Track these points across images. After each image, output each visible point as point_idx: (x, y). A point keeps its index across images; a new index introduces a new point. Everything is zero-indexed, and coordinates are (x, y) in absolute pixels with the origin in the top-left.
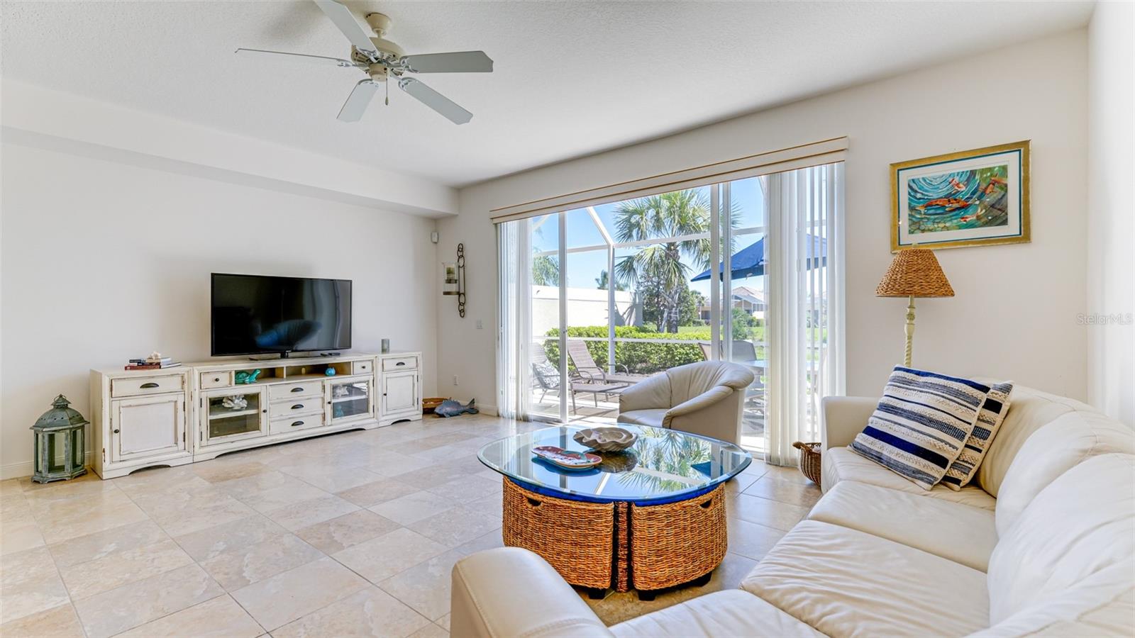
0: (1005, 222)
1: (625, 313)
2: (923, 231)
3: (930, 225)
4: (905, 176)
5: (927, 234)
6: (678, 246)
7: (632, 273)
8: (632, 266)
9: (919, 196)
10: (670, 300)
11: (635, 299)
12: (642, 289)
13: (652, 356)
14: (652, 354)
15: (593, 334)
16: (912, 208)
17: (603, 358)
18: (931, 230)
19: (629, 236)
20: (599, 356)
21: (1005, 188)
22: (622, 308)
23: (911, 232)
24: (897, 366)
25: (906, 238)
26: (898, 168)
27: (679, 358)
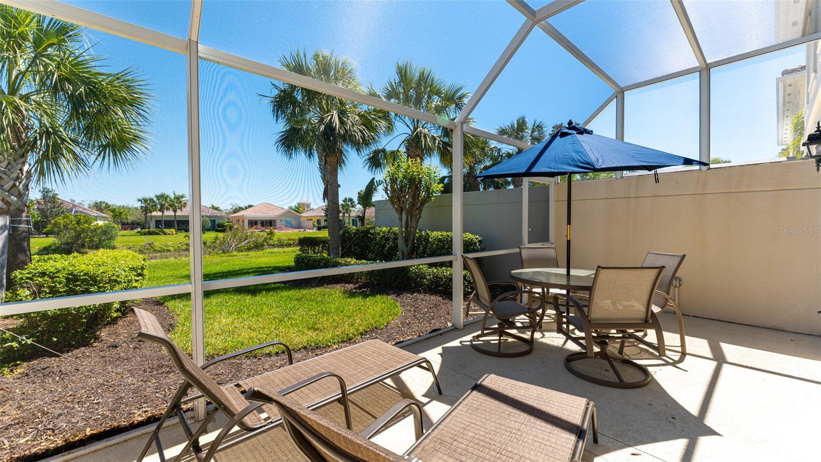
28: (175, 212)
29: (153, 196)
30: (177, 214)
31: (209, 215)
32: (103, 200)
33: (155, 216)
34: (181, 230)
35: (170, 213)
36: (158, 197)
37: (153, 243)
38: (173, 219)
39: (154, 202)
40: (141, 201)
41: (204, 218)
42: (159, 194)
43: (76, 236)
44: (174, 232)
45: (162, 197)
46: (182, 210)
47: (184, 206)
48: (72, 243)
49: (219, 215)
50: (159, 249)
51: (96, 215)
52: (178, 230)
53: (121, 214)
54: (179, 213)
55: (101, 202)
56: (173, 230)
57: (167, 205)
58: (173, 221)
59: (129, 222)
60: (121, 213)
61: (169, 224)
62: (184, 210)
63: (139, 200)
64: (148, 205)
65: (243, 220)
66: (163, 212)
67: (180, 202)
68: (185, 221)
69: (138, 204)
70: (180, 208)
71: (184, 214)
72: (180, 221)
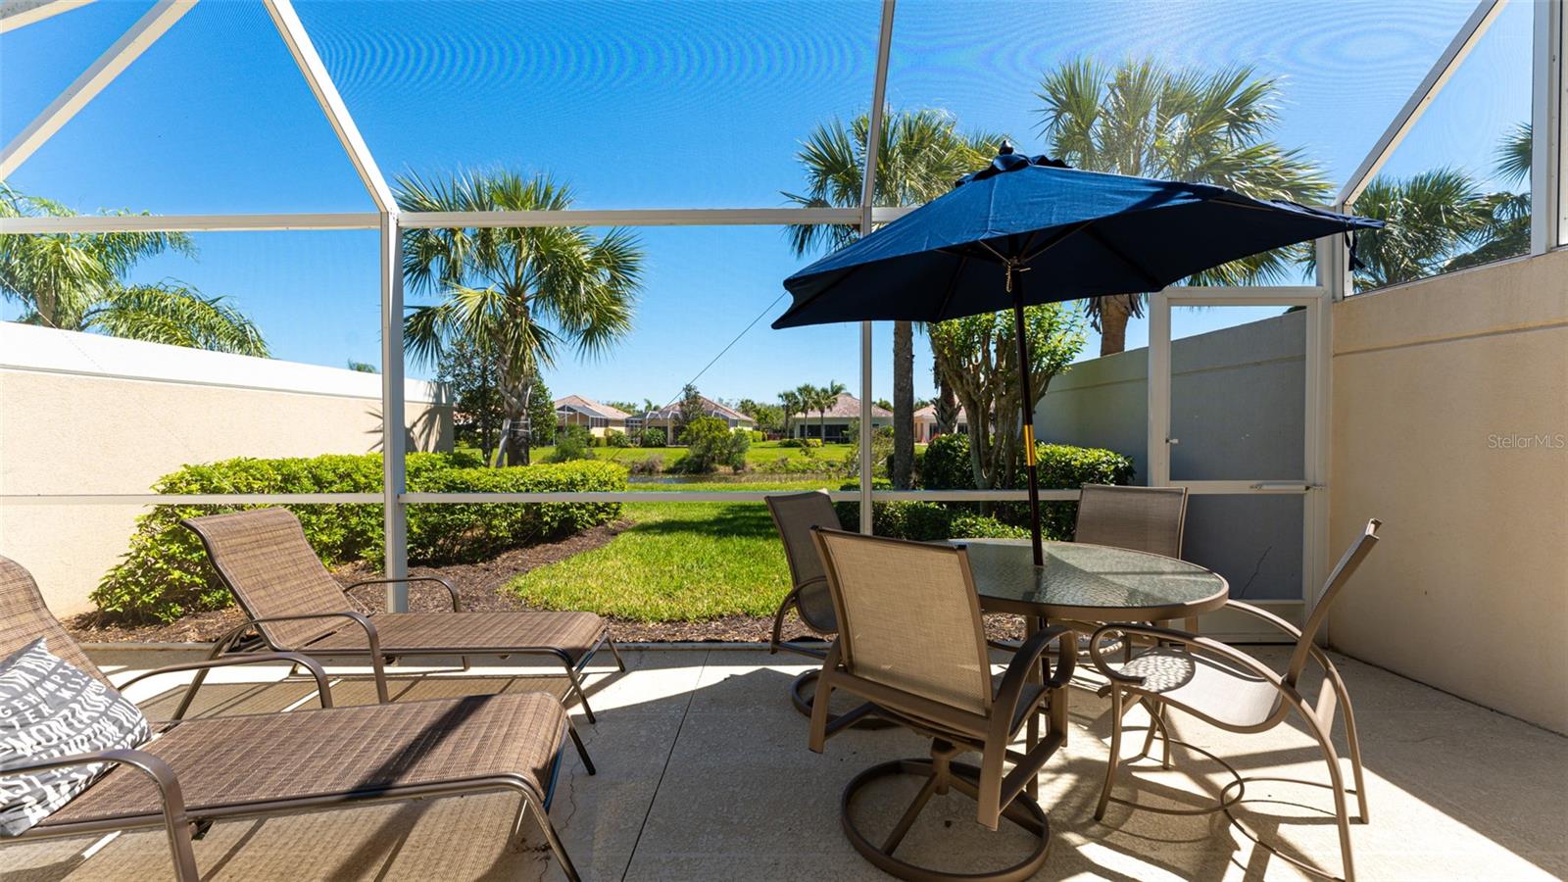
1: (414, 425)
6: (528, 299)
7: (431, 343)
8: (431, 328)
10: (515, 400)
11: (438, 396)
12: (449, 379)
13: (495, 522)
14: (496, 516)
15: (330, 476)
17: (364, 532)
19: (421, 270)
20: (351, 530)
22: (413, 414)
27: (551, 517)
28: (822, 411)
29: (794, 390)
30: (825, 415)
32: (749, 399)
33: (799, 419)
34: (830, 440)
35: (814, 414)
36: (800, 390)
37: (788, 459)
38: (819, 423)
39: (796, 397)
40: (782, 398)
41: (861, 420)
42: (802, 385)
43: (706, 447)
44: (820, 444)
45: (806, 390)
46: (831, 410)
48: (703, 456)
49: (884, 415)
50: (793, 468)
51: (736, 418)
52: (827, 440)
54: (827, 414)
55: (747, 401)
56: (819, 440)
57: (810, 401)
58: (819, 426)
59: (778, 428)
60: (766, 416)
61: (814, 430)
62: (834, 409)
63: (780, 396)
64: (791, 402)
65: (922, 425)
66: (806, 413)
67: (829, 397)
68: (837, 426)
69: (780, 402)
70: (829, 407)
71: (835, 415)
72: (831, 427)
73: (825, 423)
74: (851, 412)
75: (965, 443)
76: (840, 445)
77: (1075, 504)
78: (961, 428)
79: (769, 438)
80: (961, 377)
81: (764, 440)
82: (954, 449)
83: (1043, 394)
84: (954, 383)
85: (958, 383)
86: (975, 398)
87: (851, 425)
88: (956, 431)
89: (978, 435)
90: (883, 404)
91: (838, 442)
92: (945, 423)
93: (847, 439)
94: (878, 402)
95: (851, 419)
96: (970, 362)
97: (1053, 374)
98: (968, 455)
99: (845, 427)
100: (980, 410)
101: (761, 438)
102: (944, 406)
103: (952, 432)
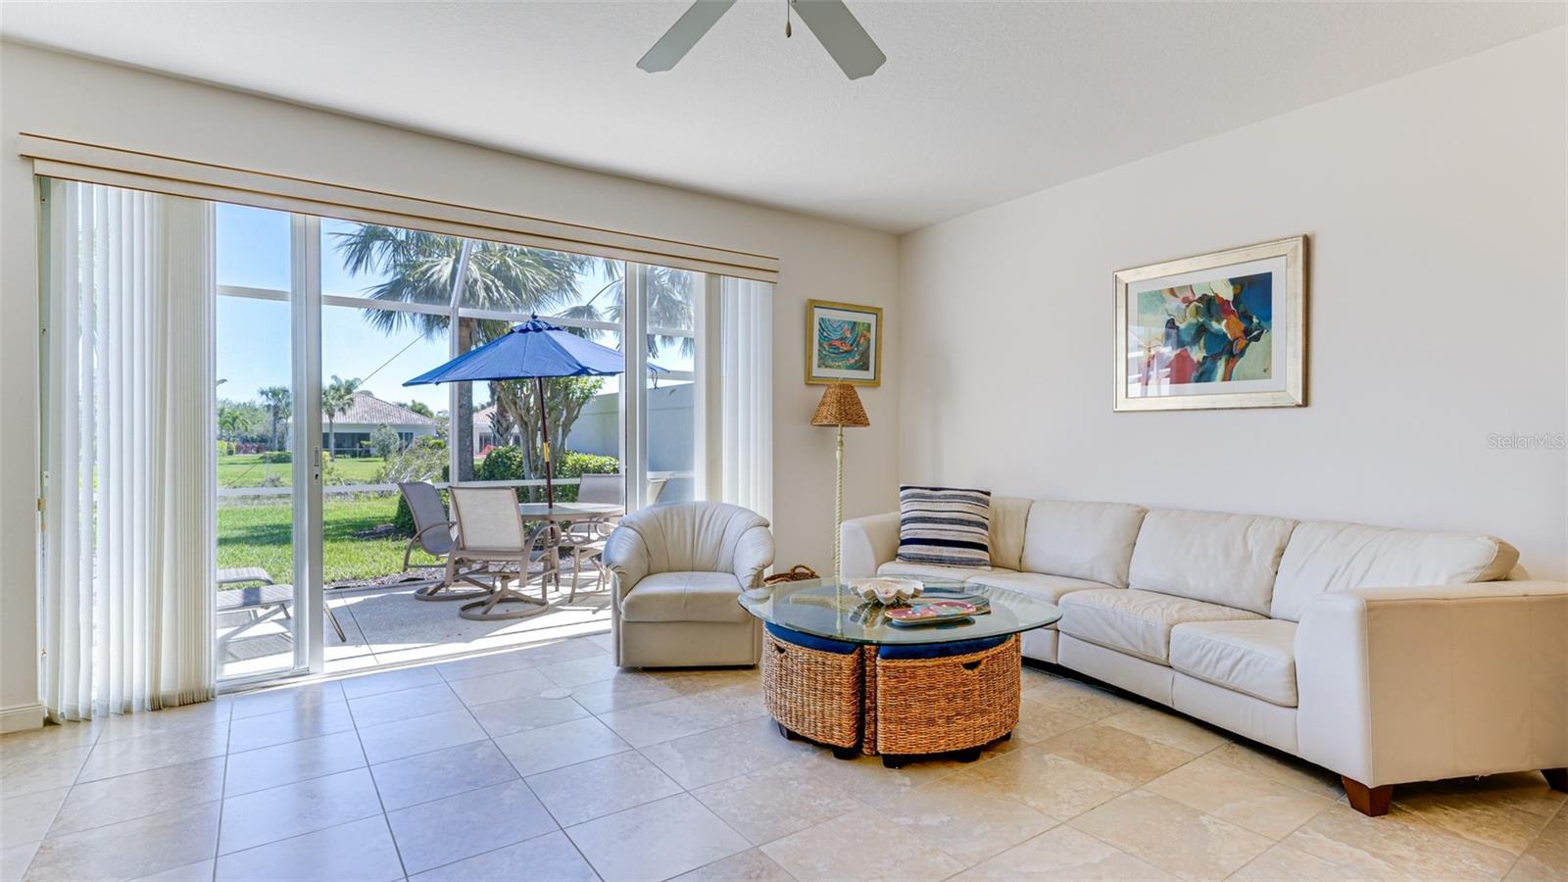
0: (867, 369)
2: (826, 367)
3: (830, 363)
4: (819, 313)
5: (828, 369)
9: (825, 334)
16: (821, 345)
18: (830, 367)
21: (869, 341)
23: (819, 366)
24: (902, 485)
25: (817, 372)
26: (814, 304)
28: (332, 416)
30: (336, 420)
31: (399, 422)
34: (343, 452)
37: (278, 479)
38: (328, 431)
40: (267, 396)
41: (388, 428)
44: (327, 457)
46: (345, 414)
47: (349, 405)
49: (420, 422)
52: (337, 452)
53: (234, 419)
54: (339, 418)
58: (327, 435)
59: (253, 436)
62: (349, 413)
63: (262, 393)
64: (280, 402)
67: (341, 397)
68: (353, 435)
69: (261, 401)
70: (343, 410)
71: (349, 421)
72: (341, 435)
73: (334, 431)
74: (372, 417)
75: (519, 454)
76: (358, 459)
77: (578, 486)
78: (517, 441)
79: (239, 449)
80: (515, 404)
81: (230, 453)
82: (510, 459)
83: (576, 417)
84: (509, 407)
85: (513, 407)
86: (526, 419)
87: (374, 433)
88: (511, 442)
89: (528, 447)
90: (418, 408)
91: (354, 455)
92: (501, 435)
93: (368, 451)
94: (410, 404)
95: (373, 426)
96: (522, 392)
97: (583, 403)
98: (521, 462)
99: (366, 437)
100: (530, 429)
101: (225, 451)
102: (500, 423)
103: (508, 443)
